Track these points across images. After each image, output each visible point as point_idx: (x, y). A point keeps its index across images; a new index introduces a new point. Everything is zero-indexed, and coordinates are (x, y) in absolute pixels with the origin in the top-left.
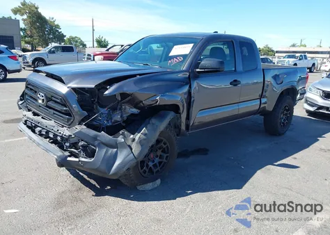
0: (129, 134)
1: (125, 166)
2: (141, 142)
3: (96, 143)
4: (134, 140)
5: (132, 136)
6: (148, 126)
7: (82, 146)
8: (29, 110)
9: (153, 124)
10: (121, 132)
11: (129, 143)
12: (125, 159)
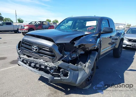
0: (83, 64)
1: (83, 79)
2: (89, 67)
3: (69, 69)
4: (85, 66)
5: (84, 65)
6: (90, 59)
7: (62, 71)
8: (24, 55)
9: (92, 58)
10: (79, 63)
11: (83, 68)
12: (83, 76)
